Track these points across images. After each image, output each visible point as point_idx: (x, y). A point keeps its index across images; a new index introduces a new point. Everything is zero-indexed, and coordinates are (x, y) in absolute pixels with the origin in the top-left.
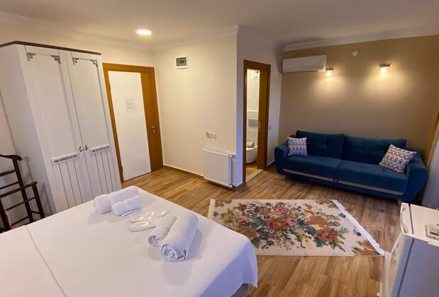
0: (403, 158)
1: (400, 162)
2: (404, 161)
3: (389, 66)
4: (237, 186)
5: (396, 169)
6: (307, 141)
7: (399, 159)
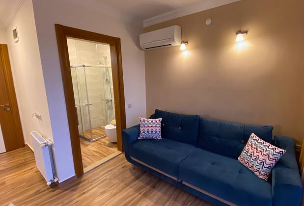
0: (266, 158)
1: (262, 163)
2: (268, 162)
3: (246, 32)
4: (60, 182)
5: (257, 173)
6: (162, 122)
7: (261, 158)
